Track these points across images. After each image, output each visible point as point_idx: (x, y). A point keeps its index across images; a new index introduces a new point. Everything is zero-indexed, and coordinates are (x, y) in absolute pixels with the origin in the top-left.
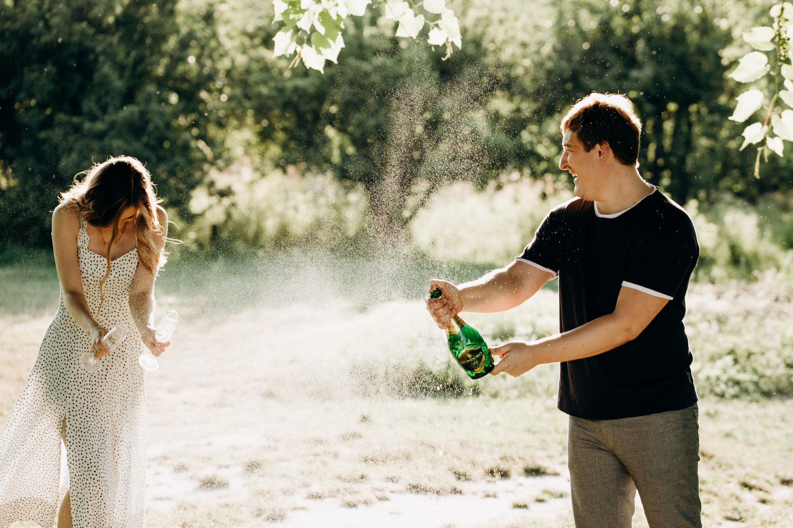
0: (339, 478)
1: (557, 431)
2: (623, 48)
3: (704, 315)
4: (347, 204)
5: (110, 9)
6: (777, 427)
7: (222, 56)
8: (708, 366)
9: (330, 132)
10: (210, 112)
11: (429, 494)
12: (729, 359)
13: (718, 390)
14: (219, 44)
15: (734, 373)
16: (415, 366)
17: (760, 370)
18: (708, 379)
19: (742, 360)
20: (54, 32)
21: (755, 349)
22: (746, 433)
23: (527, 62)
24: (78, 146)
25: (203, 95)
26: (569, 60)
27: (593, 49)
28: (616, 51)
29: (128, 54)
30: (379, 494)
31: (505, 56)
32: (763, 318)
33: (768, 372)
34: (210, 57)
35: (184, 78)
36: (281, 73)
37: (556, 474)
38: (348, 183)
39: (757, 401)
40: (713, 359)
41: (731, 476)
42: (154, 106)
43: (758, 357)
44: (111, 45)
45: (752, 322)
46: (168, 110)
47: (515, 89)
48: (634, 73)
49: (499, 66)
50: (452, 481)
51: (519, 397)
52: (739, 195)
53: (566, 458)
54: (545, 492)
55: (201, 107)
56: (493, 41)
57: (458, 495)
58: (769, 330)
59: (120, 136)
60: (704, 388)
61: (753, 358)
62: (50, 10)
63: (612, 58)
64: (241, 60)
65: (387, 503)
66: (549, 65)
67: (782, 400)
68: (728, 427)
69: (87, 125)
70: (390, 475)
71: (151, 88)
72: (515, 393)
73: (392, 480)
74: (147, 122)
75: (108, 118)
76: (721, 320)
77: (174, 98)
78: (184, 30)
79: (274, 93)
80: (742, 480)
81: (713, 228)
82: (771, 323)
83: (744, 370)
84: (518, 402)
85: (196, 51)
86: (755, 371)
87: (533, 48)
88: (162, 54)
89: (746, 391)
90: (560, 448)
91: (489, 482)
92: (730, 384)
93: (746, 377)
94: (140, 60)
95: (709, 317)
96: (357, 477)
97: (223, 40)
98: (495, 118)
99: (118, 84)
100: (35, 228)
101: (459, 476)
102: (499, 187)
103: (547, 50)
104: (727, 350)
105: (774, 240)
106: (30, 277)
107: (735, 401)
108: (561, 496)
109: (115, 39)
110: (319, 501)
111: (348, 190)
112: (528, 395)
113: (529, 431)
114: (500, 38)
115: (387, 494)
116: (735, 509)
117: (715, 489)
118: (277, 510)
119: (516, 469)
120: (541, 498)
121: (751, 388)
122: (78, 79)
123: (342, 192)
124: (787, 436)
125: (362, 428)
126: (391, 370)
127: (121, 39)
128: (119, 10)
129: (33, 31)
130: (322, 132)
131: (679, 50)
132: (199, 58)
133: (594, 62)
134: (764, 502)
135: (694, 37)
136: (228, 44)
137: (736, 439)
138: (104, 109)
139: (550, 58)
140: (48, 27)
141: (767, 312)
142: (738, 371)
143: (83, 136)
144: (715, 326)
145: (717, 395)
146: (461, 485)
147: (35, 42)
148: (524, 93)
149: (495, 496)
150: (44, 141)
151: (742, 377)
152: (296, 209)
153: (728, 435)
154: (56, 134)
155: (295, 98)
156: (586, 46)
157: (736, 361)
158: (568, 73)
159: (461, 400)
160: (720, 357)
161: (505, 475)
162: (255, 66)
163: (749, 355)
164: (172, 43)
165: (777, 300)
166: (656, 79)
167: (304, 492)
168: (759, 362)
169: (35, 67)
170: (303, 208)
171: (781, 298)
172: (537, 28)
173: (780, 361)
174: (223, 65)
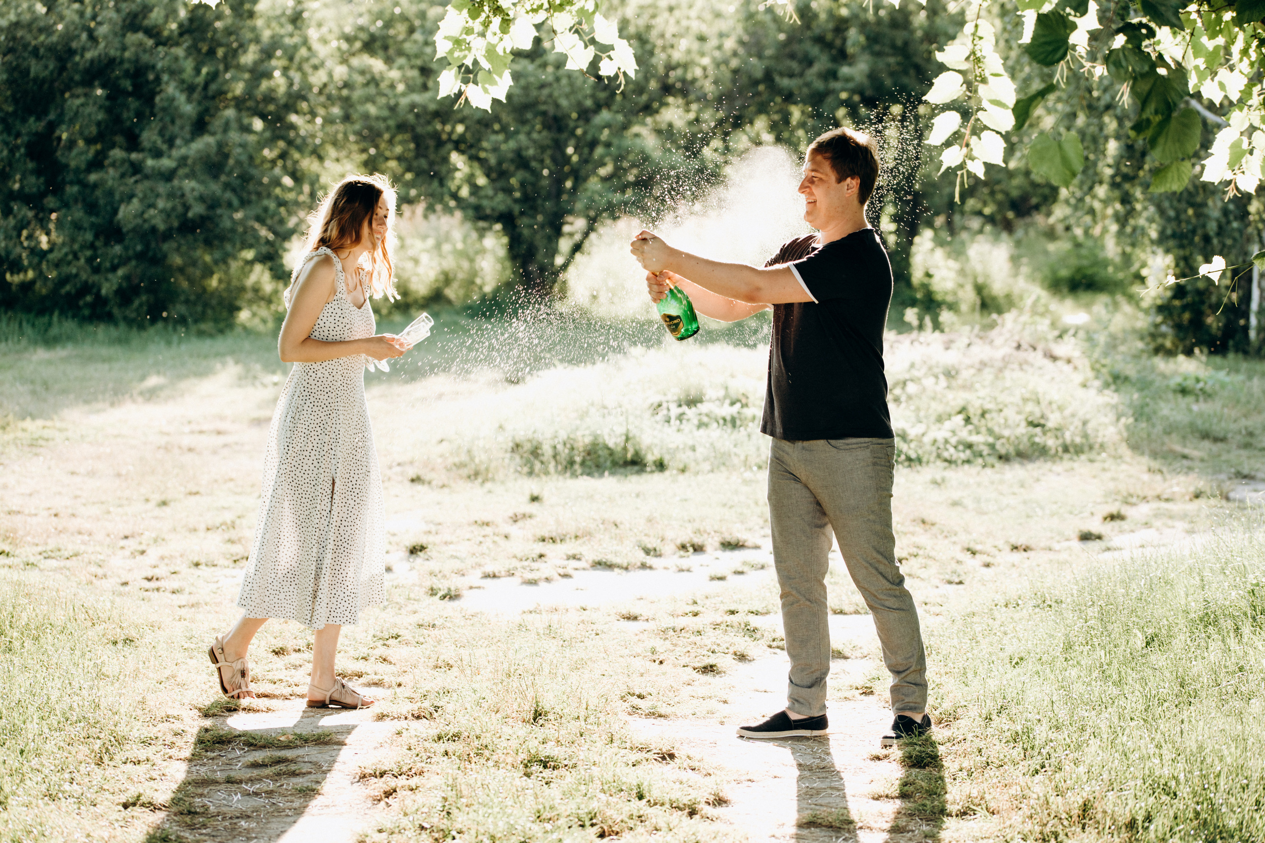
0: (515, 557)
1: (756, 503)
2: (829, 36)
3: (930, 368)
4: (483, 251)
5: (172, 12)
6: (1014, 494)
7: (316, 68)
8: (934, 427)
9: (457, 159)
10: (304, 139)
11: (616, 570)
12: (959, 419)
13: (946, 455)
14: (312, 53)
15: (965, 434)
16: (588, 440)
17: (996, 429)
18: (935, 441)
19: (975, 420)
20: (102, 45)
21: (990, 406)
22: (978, 500)
23: (706, 61)
24: (140, 189)
25: (294, 118)
26: (760, 56)
27: (790, 41)
28: (820, 40)
29: (198, 71)
30: (562, 571)
31: (677, 55)
32: (1001, 370)
33: (1006, 433)
34: (300, 69)
35: (269, 98)
36: (392, 86)
37: (757, 547)
38: (482, 224)
39: (993, 466)
40: (940, 419)
41: (954, 543)
42: (234, 136)
43: (994, 415)
44: (176, 59)
45: (988, 375)
46: (251, 138)
47: (692, 97)
48: (845, 70)
49: (670, 67)
50: (641, 556)
51: (712, 471)
52: (991, 219)
53: (769, 532)
54: (745, 563)
55: (292, 134)
56: (662, 36)
57: (648, 571)
58: (1008, 383)
59: (192, 175)
60: (930, 453)
61: (987, 416)
62: (94, 17)
63: (815, 51)
64: (340, 72)
65: (570, 580)
66: (734, 63)
67: (1022, 464)
68: (956, 495)
69: (150, 162)
70: (570, 553)
71: (230, 113)
72: (706, 466)
73: (574, 557)
74: (226, 156)
75: (175, 153)
76: (950, 374)
77: (258, 125)
78: (266, 35)
79: (385, 113)
80: (966, 546)
81: (953, 264)
82: (1012, 376)
83: (977, 431)
84: (711, 475)
85: (283, 62)
86: (990, 431)
87: (713, 42)
88: (240, 69)
89: (979, 455)
90: (761, 522)
91: (682, 557)
92: (961, 447)
93: (979, 439)
94: (213, 76)
95: (936, 370)
96: (535, 556)
97: (316, 46)
98: (667, 131)
99: (188, 109)
100: (89, 298)
101: (647, 552)
103: (730, 44)
104: (958, 409)
105: (1031, 278)
106: (91, 359)
107: (966, 466)
108: (763, 567)
109: (180, 51)
110: (495, 581)
111: (482, 232)
112: (723, 468)
113: (725, 505)
114: (671, 29)
115: (569, 571)
116: (954, 572)
117: (932, 554)
118: (453, 589)
119: (712, 543)
120: (740, 569)
121: (986, 451)
122: (133, 103)
123: (474, 235)
124: (1025, 502)
125: (534, 508)
126: (560, 447)
127: (189, 52)
128: (183, 13)
129: (74, 45)
130: (446, 160)
131: (900, 37)
132: (286, 72)
133: (792, 56)
134: (987, 565)
135: (920, 20)
136: (322, 51)
137: (965, 507)
138: (171, 142)
139: (735, 54)
140: (92, 37)
141: (1006, 362)
142: (970, 432)
143: (147, 177)
144: (943, 381)
145: (946, 460)
146: (650, 560)
147: (77, 58)
148: (702, 98)
149: (688, 570)
150: (95, 186)
151: (974, 439)
152: (416, 261)
153: (955, 504)
154: (110, 175)
155: (411, 118)
156: (782, 37)
157: (968, 420)
158: (759, 74)
159: (645, 477)
160: (949, 416)
161: (698, 549)
162: (359, 79)
163: (984, 413)
164: (252, 54)
165: (1019, 347)
166: (872, 76)
167: (479, 573)
168: (995, 421)
169: (80, 91)
170: (424, 258)
171: (1025, 345)
172: (718, 15)
173: (1020, 419)
174: (318, 79)
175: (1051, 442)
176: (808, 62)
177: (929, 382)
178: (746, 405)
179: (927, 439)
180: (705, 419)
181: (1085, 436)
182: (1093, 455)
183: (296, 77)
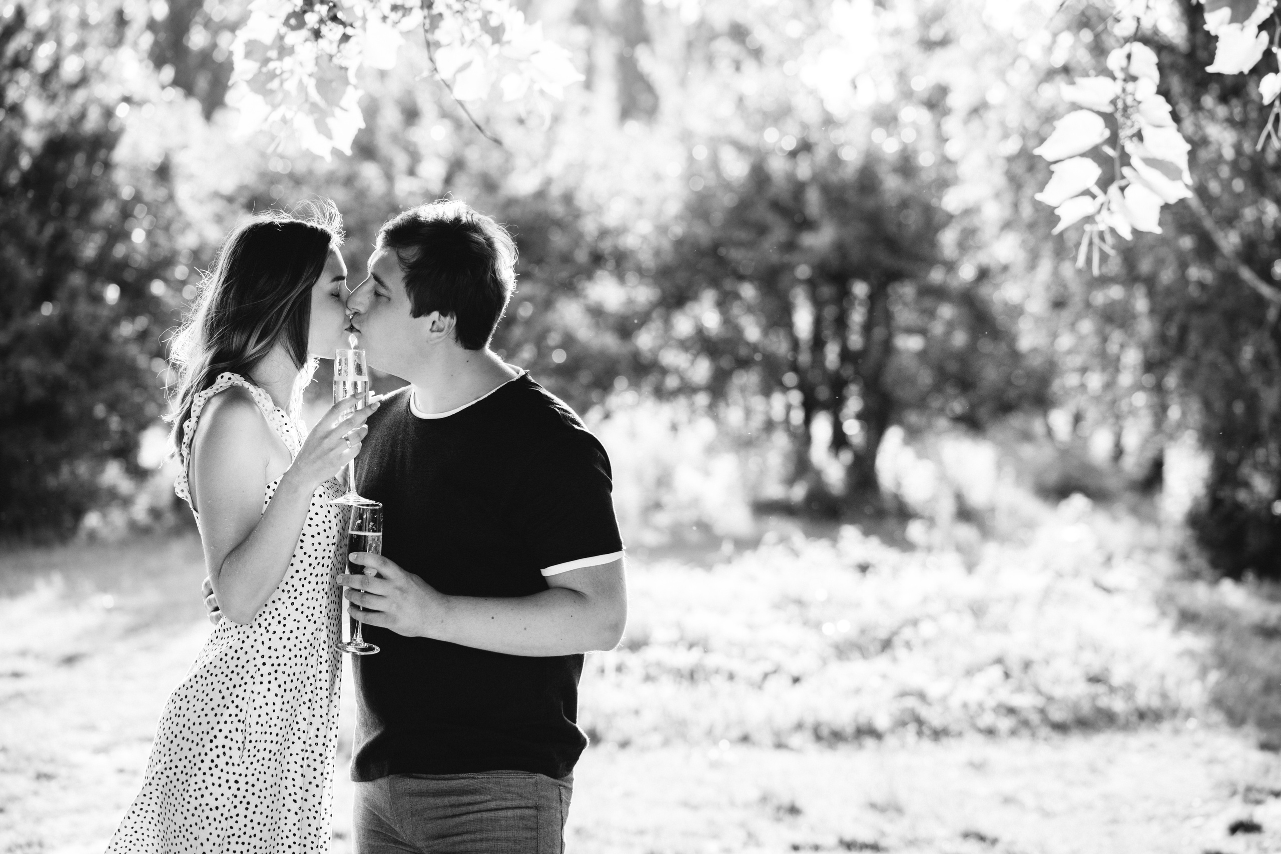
2: (786, 201)
3: (949, 601)
5: (12, 161)
6: (1085, 783)
7: (183, 229)
8: (962, 685)
12: (996, 672)
13: (983, 723)
14: (180, 213)
15: (1006, 695)
17: (1046, 687)
18: (965, 706)
19: (1016, 674)
21: (1036, 655)
22: (1038, 794)
23: (644, 227)
25: (157, 288)
26: (706, 221)
27: (741, 206)
28: (777, 206)
29: (41, 229)
31: (611, 219)
32: (1041, 604)
33: (1058, 692)
34: (167, 230)
35: (124, 264)
39: (1046, 739)
40: (970, 672)
42: (83, 307)
43: (1042, 668)
44: (16, 216)
45: (1025, 611)
46: (105, 313)
48: (807, 239)
49: (602, 234)
51: (664, 745)
58: (1053, 623)
59: (31, 351)
60: (961, 722)
61: (1033, 669)
63: (771, 218)
64: (214, 233)
66: (677, 230)
67: (1086, 735)
68: (1008, 786)
71: (77, 280)
72: (656, 739)
75: (12, 327)
76: (977, 610)
77: (112, 293)
78: (126, 192)
81: (926, 468)
82: (1055, 613)
83: (1020, 689)
84: (663, 752)
85: (146, 222)
86: (1039, 692)
87: (651, 205)
88: (94, 229)
89: (1026, 723)
92: (1002, 712)
93: (1025, 701)
94: (60, 238)
95: (957, 604)
97: (185, 205)
98: (597, 313)
99: (29, 274)
102: (607, 416)
104: (992, 658)
107: (1015, 740)
109: (23, 207)
112: (678, 742)
113: (686, 804)
114: (601, 191)
121: (1035, 718)
128: (26, 162)
131: (870, 203)
132: (149, 234)
133: (744, 224)
135: (891, 183)
136: (192, 212)
137: (1022, 806)
138: (7, 313)
139: (678, 220)
142: (1012, 692)
144: (968, 621)
145: (980, 731)
148: (640, 271)
151: (1018, 701)
153: (1008, 800)
156: (731, 200)
157: (1007, 675)
160: (982, 668)
163: (1027, 665)
164: (108, 211)
165: (1059, 575)
166: (840, 247)
168: (1044, 676)
172: (658, 178)
173: (1077, 673)
174: (187, 241)
175: (1119, 705)
176: (762, 230)
177: (950, 621)
178: (706, 651)
179: (955, 702)
180: (653, 671)
181: (1164, 696)
182: (1178, 722)
183: (162, 239)
